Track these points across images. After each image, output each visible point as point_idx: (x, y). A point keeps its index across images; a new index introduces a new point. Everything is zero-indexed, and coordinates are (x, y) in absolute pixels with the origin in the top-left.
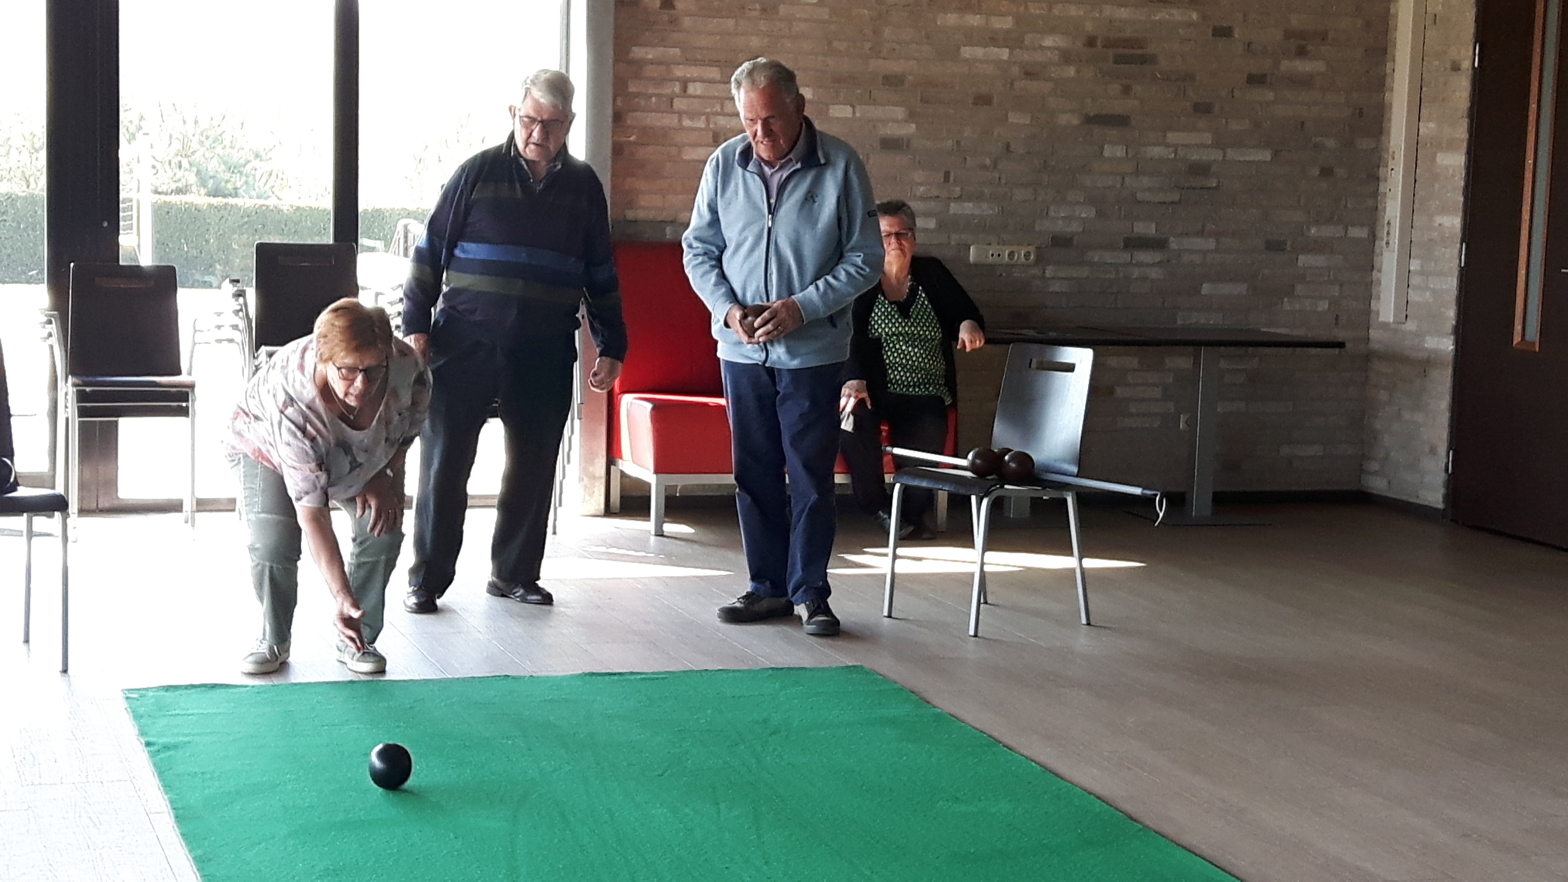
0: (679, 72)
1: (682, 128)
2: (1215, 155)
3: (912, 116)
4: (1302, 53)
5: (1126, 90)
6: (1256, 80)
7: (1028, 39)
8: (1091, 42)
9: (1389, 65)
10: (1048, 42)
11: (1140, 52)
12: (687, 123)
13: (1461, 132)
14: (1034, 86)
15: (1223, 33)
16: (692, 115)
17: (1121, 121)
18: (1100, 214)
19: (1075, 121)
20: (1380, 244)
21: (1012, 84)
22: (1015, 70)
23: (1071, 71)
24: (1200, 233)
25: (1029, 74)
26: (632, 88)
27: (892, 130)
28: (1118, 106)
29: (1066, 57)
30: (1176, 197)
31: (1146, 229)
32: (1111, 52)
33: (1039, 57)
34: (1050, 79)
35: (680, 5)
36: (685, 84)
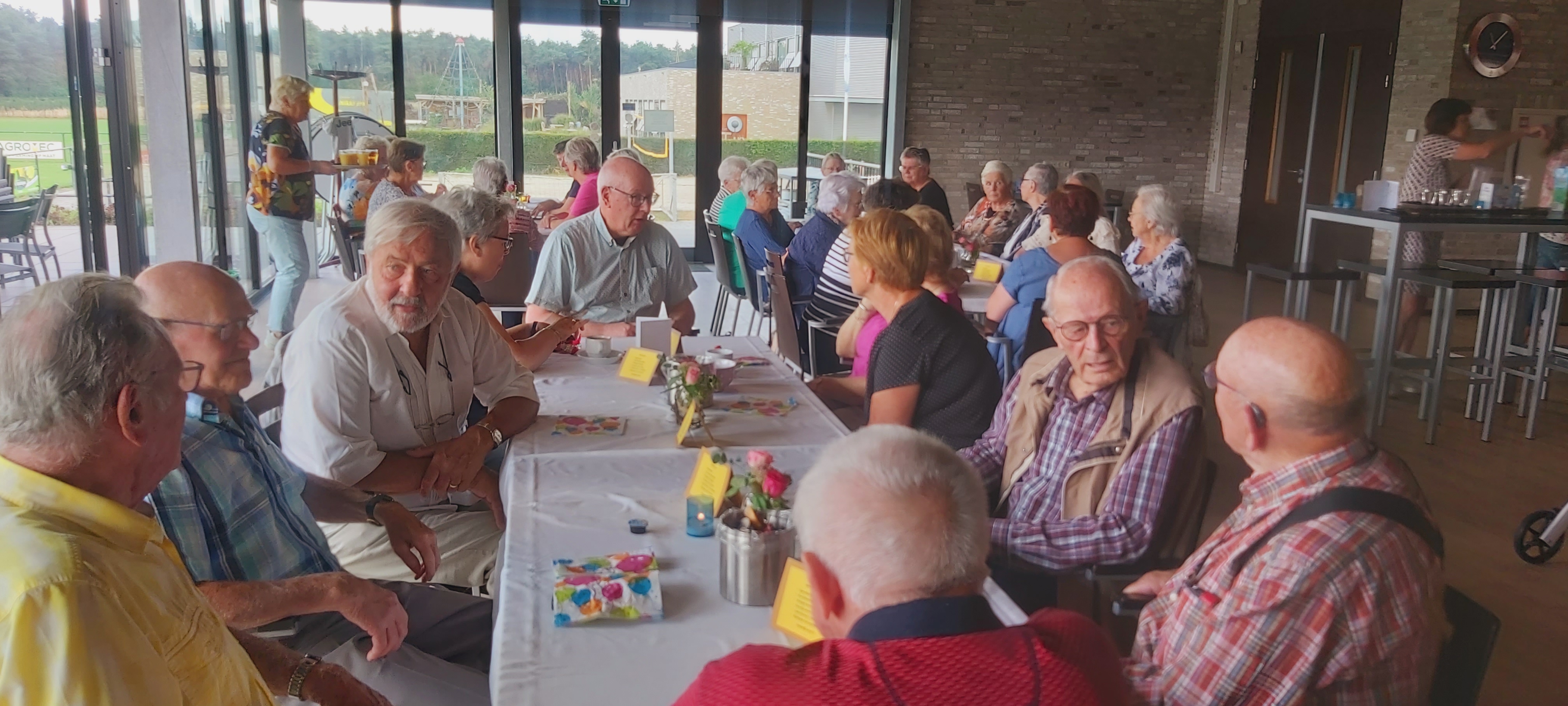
0: (931, 92)
1: (930, 115)
2: (1144, 123)
3: (1022, 109)
4: (1181, 82)
5: (1108, 97)
6: (1162, 92)
7: (1070, 76)
8: (1095, 77)
9: (1216, 87)
10: (1078, 78)
11: (1115, 81)
12: (933, 112)
13: (1247, 114)
14: (1070, 96)
15: (1149, 74)
16: (935, 109)
17: (1105, 110)
18: (1097, 148)
19: (1087, 110)
20: (1210, 160)
21: (1062, 95)
22: (1064, 90)
23: (1086, 90)
24: (1137, 155)
26: (912, 99)
27: (1014, 114)
29: (1085, 84)
30: (1127, 140)
31: (1115, 153)
32: (1103, 81)
33: (1074, 84)
35: (931, 65)
36: (933, 96)
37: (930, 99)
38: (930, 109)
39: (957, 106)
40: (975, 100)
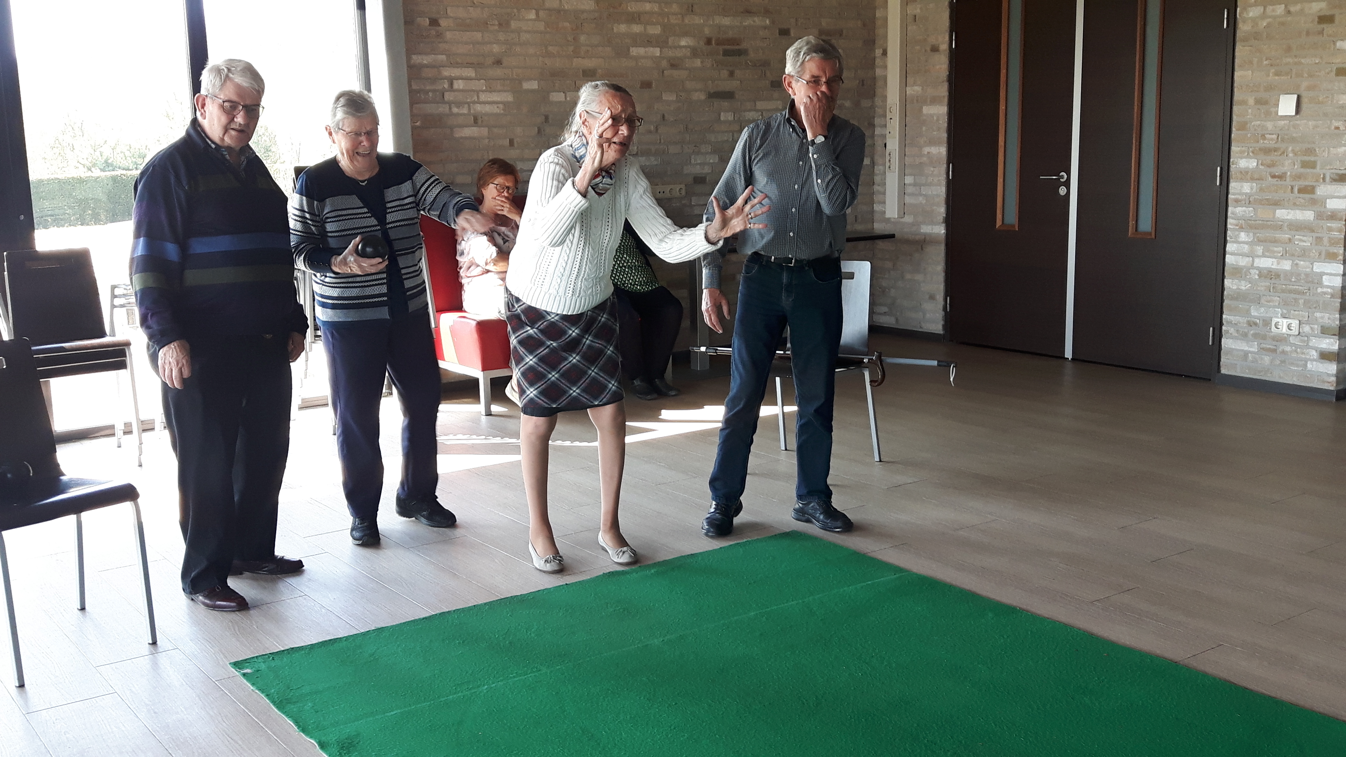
0: (446, 72)
1: (452, 114)
5: (732, 74)
7: (671, 40)
8: (709, 42)
10: (683, 43)
11: (737, 47)
12: (455, 110)
14: (675, 73)
16: (459, 104)
17: (728, 95)
18: (721, 160)
19: (703, 97)
21: (663, 72)
22: (664, 63)
23: (698, 63)
25: (673, 66)
26: (417, 87)
28: (728, 85)
29: (695, 53)
32: (721, 48)
33: (679, 53)
34: (686, 69)
35: (443, 23)
36: (451, 81)
37: (446, 86)
38: (450, 103)
39: (495, 97)
40: (526, 86)
